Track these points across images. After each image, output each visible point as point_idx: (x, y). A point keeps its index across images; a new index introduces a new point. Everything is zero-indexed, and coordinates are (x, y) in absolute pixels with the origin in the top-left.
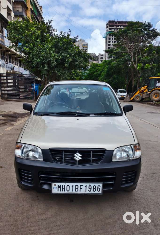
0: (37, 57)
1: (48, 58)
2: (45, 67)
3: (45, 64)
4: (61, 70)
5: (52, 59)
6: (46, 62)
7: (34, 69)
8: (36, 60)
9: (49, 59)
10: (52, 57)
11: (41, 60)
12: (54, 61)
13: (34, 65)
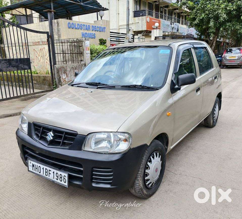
0: (201, 12)
1: (215, 11)
2: (210, 23)
3: (211, 20)
4: (235, 25)
5: (220, 11)
6: (212, 16)
7: (200, 27)
8: (200, 15)
9: (217, 12)
10: (220, 9)
11: (207, 14)
12: (223, 14)
13: (197, 22)
